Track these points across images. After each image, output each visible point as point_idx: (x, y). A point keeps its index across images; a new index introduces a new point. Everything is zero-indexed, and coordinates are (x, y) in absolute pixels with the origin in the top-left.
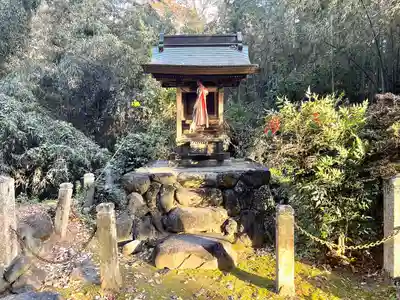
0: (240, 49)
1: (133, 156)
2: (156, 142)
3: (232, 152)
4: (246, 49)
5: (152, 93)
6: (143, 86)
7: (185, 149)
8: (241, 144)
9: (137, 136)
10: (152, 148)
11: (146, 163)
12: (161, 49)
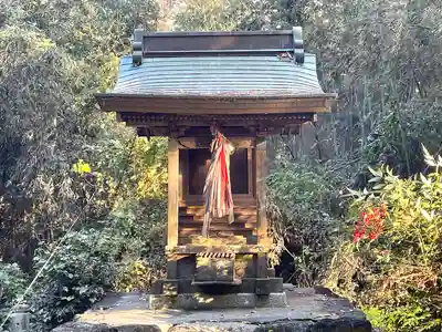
0: (300, 61)
1: (73, 284)
2: (123, 249)
3: (286, 269)
4: (310, 61)
5: (117, 143)
6: (97, 130)
7: (185, 271)
8: (306, 250)
9: (83, 237)
10: (113, 264)
11: (101, 298)
12: (137, 62)
